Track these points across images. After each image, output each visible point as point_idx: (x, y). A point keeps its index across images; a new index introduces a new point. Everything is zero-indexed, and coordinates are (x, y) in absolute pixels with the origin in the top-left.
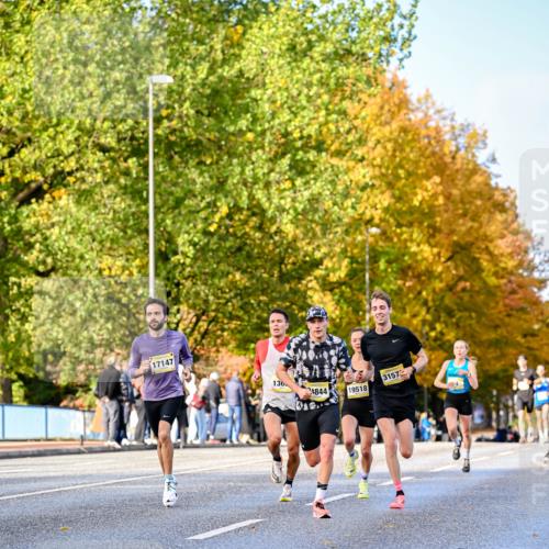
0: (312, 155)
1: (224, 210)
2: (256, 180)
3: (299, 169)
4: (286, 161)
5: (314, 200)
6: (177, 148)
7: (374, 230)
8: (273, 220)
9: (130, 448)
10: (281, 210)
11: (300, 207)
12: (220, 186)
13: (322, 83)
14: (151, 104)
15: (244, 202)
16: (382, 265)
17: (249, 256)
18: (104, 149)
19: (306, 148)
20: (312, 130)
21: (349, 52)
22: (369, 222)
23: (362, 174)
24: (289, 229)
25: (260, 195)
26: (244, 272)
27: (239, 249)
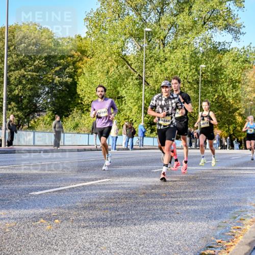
0: (237, 84)
1: (216, 96)
2: (224, 89)
3: (234, 87)
4: (231, 85)
5: (237, 94)
6: (207, 82)
7: (251, 102)
8: (227, 99)
9: (193, 149)
10: (229, 96)
11: (234, 96)
12: (216, 91)
13: (240, 68)
14: (201, 73)
15: (221, 94)
16: (253, 110)
17: (222, 107)
18: (189, 82)
19: (236, 82)
20: (237, 78)
21: (246, 61)
22: (250, 100)
23: (249, 89)
24: (231, 101)
25: (225, 93)
26: (220, 111)
27: (220, 106)
